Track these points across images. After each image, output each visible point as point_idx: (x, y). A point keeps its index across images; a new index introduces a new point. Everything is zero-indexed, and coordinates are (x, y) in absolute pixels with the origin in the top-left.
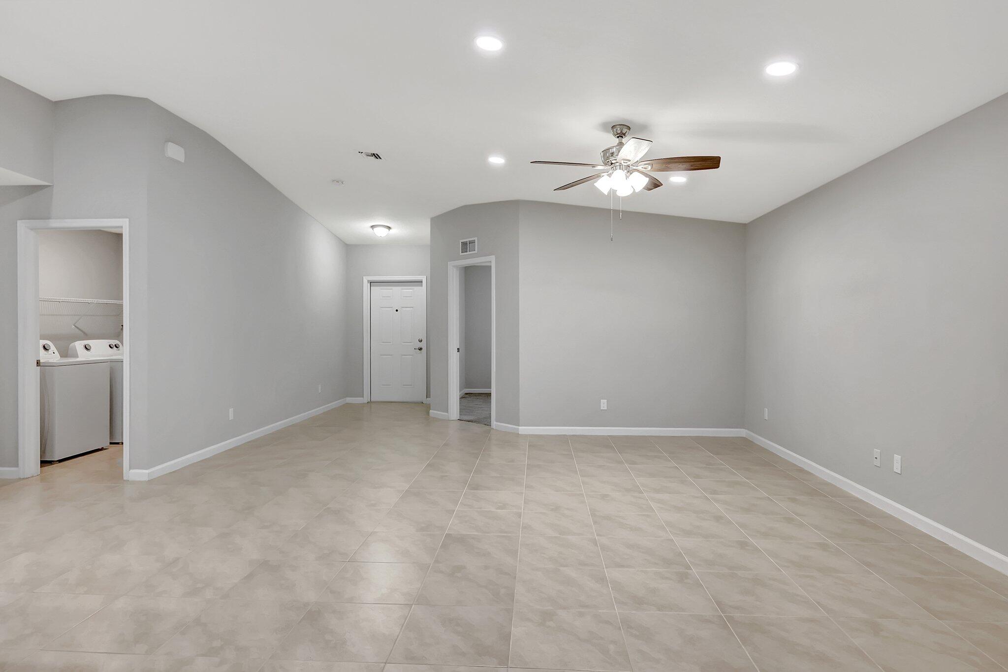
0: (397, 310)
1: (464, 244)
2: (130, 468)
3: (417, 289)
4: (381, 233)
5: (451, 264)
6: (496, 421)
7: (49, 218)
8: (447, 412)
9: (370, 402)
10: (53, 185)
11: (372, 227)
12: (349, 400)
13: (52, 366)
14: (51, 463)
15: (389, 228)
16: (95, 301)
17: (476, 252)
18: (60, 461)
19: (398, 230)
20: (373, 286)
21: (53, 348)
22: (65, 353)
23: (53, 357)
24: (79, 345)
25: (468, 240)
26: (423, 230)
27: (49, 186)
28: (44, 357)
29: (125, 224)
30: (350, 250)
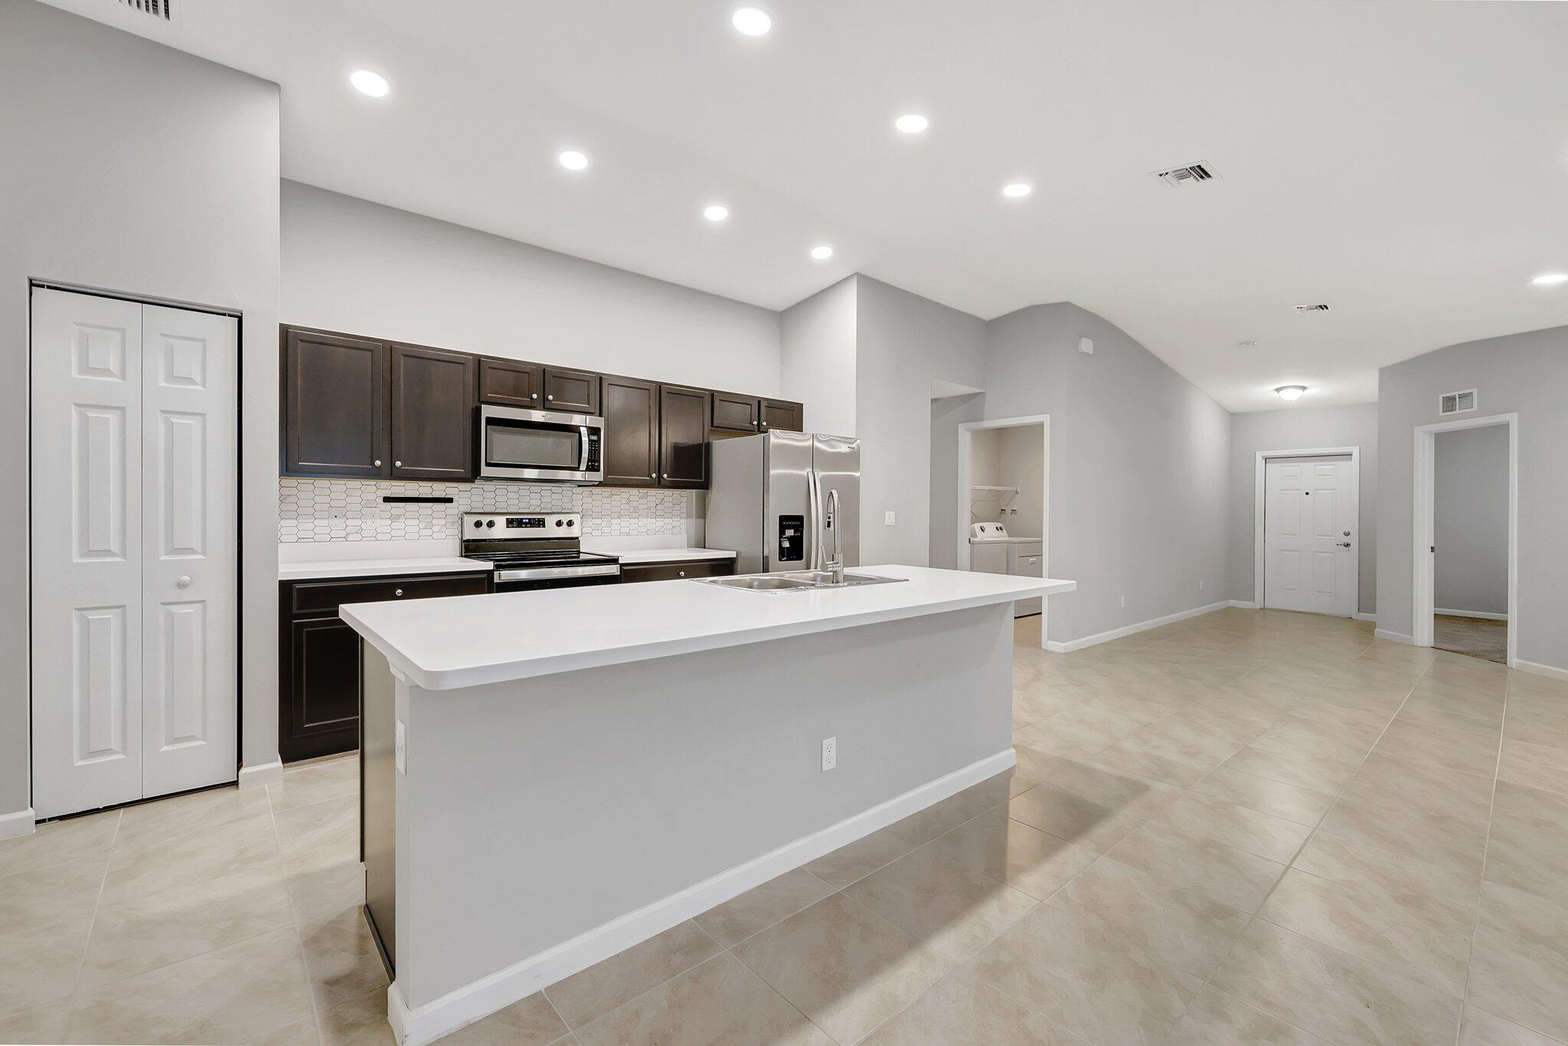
0: (1307, 494)
1: (1449, 400)
2: (1048, 639)
3: (1341, 465)
4: (1291, 396)
5: (1419, 432)
6: (1518, 658)
7: (983, 420)
8: (1410, 635)
9: (1262, 610)
10: (985, 392)
11: (1278, 390)
12: (1233, 603)
15: (1304, 388)
16: (988, 488)
17: (1473, 409)
19: (1316, 390)
20: (1269, 463)
25: (1457, 394)
26: (1365, 385)
27: (982, 393)
29: (1045, 419)
30: (1236, 420)
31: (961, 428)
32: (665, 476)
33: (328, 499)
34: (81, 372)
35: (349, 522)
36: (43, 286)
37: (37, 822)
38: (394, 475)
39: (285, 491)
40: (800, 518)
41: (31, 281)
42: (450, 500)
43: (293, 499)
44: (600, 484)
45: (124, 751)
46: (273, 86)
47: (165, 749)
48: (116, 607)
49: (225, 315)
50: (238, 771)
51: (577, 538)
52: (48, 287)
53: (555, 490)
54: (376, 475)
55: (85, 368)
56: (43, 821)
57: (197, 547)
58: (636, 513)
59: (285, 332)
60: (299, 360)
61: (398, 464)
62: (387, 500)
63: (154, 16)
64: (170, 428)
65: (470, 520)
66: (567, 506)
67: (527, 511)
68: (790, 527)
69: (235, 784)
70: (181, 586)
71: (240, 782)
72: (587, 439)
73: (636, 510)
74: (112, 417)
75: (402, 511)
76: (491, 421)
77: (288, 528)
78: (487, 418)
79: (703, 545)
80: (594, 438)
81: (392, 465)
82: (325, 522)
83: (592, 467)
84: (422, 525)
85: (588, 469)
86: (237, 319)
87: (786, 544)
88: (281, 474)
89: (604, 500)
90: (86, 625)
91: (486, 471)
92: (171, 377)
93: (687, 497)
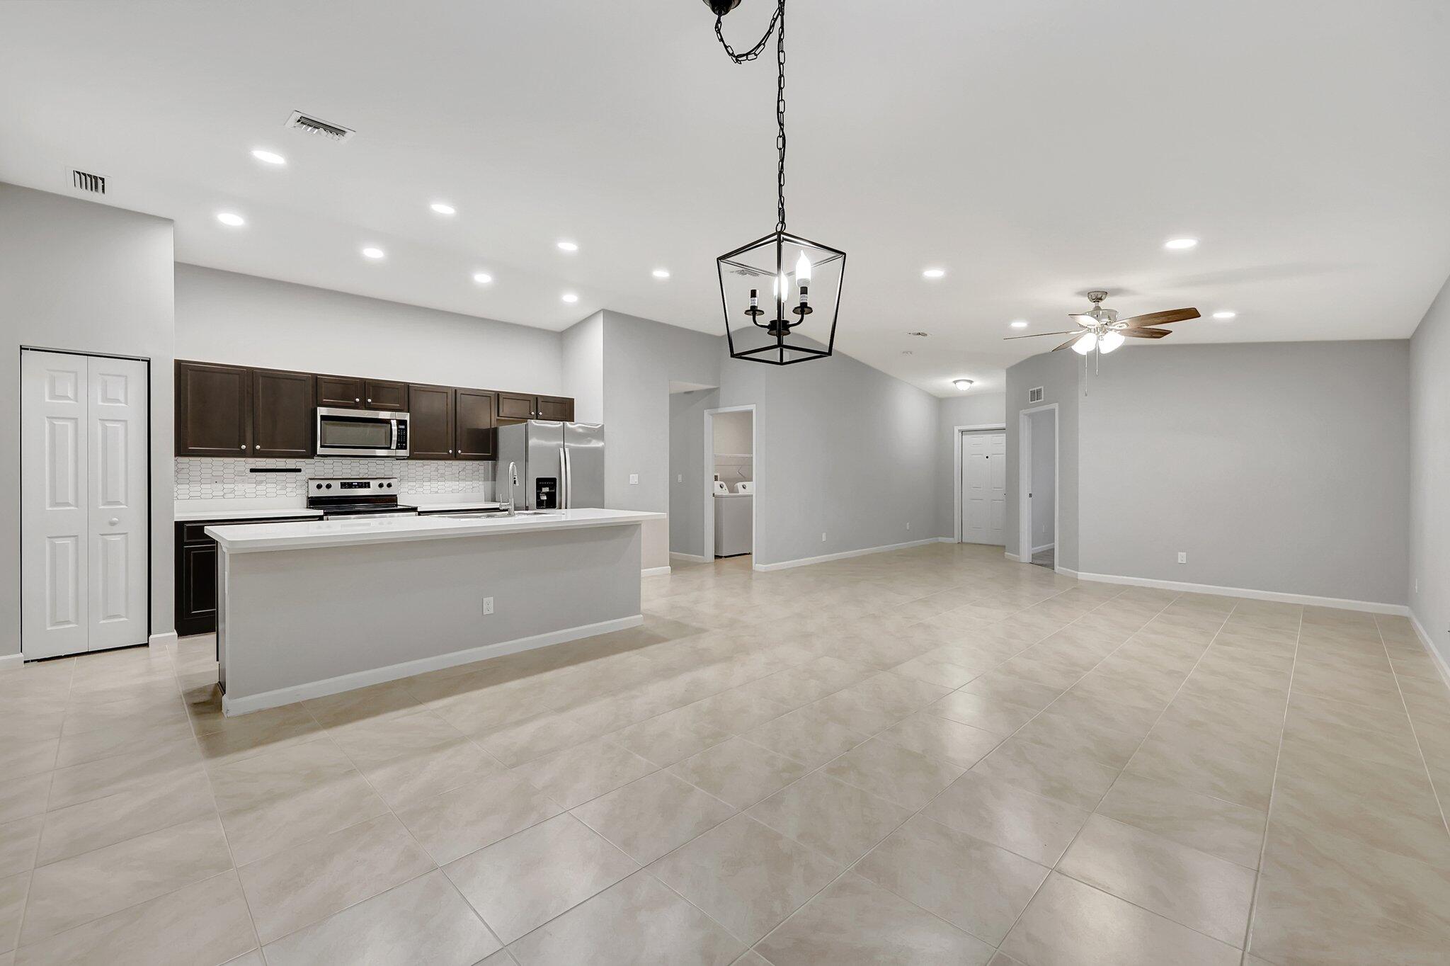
0: (987, 457)
1: (1033, 393)
2: (756, 563)
4: (963, 387)
5: (1022, 413)
6: (1059, 566)
7: (718, 408)
8: (1018, 554)
9: (961, 543)
10: (719, 388)
11: (955, 382)
12: (941, 539)
13: (722, 497)
14: (721, 557)
15: (971, 382)
17: (1043, 400)
18: (726, 557)
19: (979, 383)
20: (964, 435)
21: (725, 487)
22: (732, 490)
23: (725, 492)
24: (739, 485)
25: (1035, 389)
27: (717, 388)
28: (718, 491)
29: (752, 407)
30: (941, 403)
31: (706, 412)
32: (460, 451)
33: (210, 471)
34: (51, 398)
35: (225, 486)
36: (28, 349)
37: (25, 662)
38: (256, 454)
39: (179, 466)
40: (554, 480)
41: (21, 346)
42: (299, 470)
43: (185, 471)
44: (408, 458)
45: (77, 622)
46: (169, 221)
47: (102, 622)
48: (73, 536)
49: (139, 360)
50: (149, 636)
51: (396, 495)
52: (31, 350)
53: (378, 462)
54: (242, 454)
55: (53, 396)
56: (28, 661)
57: (123, 501)
58: (442, 477)
59: (179, 365)
60: (189, 383)
61: (258, 447)
62: (252, 470)
63: (96, 193)
64: (105, 429)
65: (313, 484)
66: (388, 474)
67: (358, 477)
68: (545, 486)
69: (147, 645)
70: (113, 524)
71: (150, 643)
72: (396, 428)
73: (443, 476)
74: (70, 425)
75: (264, 478)
76: (323, 418)
77: (182, 490)
78: (321, 416)
79: (494, 500)
80: (403, 427)
81: (254, 448)
82: (209, 486)
83: (401, 446)
84: (279, 487)
85: (397, 448)
86: (147, 363)
87: (545, 498)
88: (175, 456)
89: (418, 469)
90: (53, 547)
91: (320, 451)
92: (105, 399)
93: (482, 467)
